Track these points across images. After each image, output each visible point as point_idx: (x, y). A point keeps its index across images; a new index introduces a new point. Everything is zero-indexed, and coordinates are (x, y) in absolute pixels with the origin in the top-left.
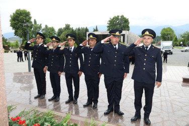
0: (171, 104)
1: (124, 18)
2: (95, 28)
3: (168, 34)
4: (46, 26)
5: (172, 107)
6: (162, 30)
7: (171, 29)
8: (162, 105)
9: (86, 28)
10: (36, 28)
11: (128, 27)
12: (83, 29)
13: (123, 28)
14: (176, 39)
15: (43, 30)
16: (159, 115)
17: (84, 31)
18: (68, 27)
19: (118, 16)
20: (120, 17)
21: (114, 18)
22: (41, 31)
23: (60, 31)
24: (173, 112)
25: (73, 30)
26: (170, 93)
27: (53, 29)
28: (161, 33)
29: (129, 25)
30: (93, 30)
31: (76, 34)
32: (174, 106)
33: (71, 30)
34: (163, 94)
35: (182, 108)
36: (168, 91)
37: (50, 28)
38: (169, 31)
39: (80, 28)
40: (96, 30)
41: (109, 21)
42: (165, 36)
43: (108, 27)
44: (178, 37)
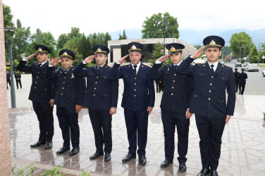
0: (245, 153)
1: (169, 18)
2: (122, 35)
3: (241, 43)
4: (38, 30)
5: (246, 158)
6: (233, 37)
7: (247, 35)
8: (230, 156)
9: (107, 34)
10: (21, 34)
11: (177, 32)
12: (102, 36)
13: (169, 34)
14: (255, 50)
15: (33, 37)
16: (226, 170)
17: (103, 39)
18: (75, 33)
19: (160, 14)
20: (163, 16)
21: (152, 17)
22: (29, 38)
23: (63, 39)
24: (248, 165)
25: (84, 37)
26: (243, 137)
27: (50, 37)
28: (231, 42)
29: (179, 29)
30: (118, 37)
31: (89, 43)
32: (248, 156)
33: (81, 38)
34: (232, 139)
35: (261, 160)
36: (241, 135)
37: (45, 34)
38: (244, 39)
39: (97, 34)
40: (123, 37)
41: (145, 22)
42: (238, 47)
43: (143, 31)
44: (257, 48)
